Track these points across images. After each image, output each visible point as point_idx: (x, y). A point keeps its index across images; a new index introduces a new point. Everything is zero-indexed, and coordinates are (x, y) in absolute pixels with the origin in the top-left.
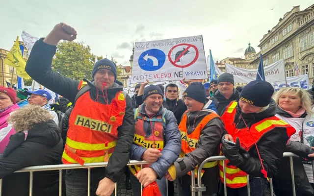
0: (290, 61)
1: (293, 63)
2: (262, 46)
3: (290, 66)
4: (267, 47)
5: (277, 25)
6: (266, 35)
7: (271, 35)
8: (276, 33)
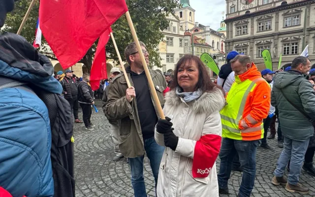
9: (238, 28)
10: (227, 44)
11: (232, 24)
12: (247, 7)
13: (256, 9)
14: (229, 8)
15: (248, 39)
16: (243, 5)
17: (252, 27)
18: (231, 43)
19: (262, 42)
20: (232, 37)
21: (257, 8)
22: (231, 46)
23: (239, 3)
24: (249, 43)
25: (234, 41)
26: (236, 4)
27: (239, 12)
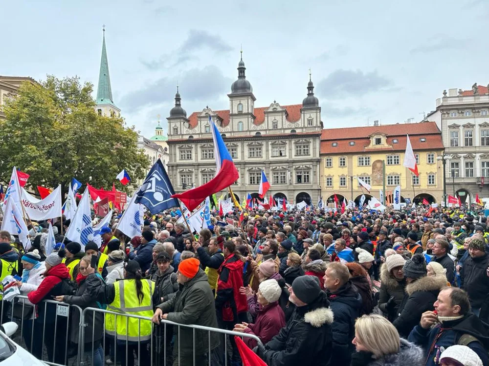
9: (182, 152)
10: (170, 168)
11: (175, 147)
12: (191, 132)
13: (199, 136)
14: (172, 128)
15: (192, 165)
16: (186, 129)
17: (196, 153)
18: (175, 168)
19: (207, 170)
20: (175, 161)
21: (201, 135)
22: (175, 171)
23: (182, 126)
24: (193, 169)
25: (177, 166)
26: (179, 126)
27: (183, 135)
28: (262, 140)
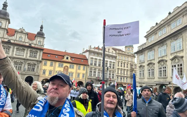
0: (178, 55)
1: (182, 57)
2: (148, 37)
3: (178, 59)
4: (154, 39)
5: (166, 18)
6: (154, 27)
7: (160, 27)
8: (164, 26)
28: (11, 45)
